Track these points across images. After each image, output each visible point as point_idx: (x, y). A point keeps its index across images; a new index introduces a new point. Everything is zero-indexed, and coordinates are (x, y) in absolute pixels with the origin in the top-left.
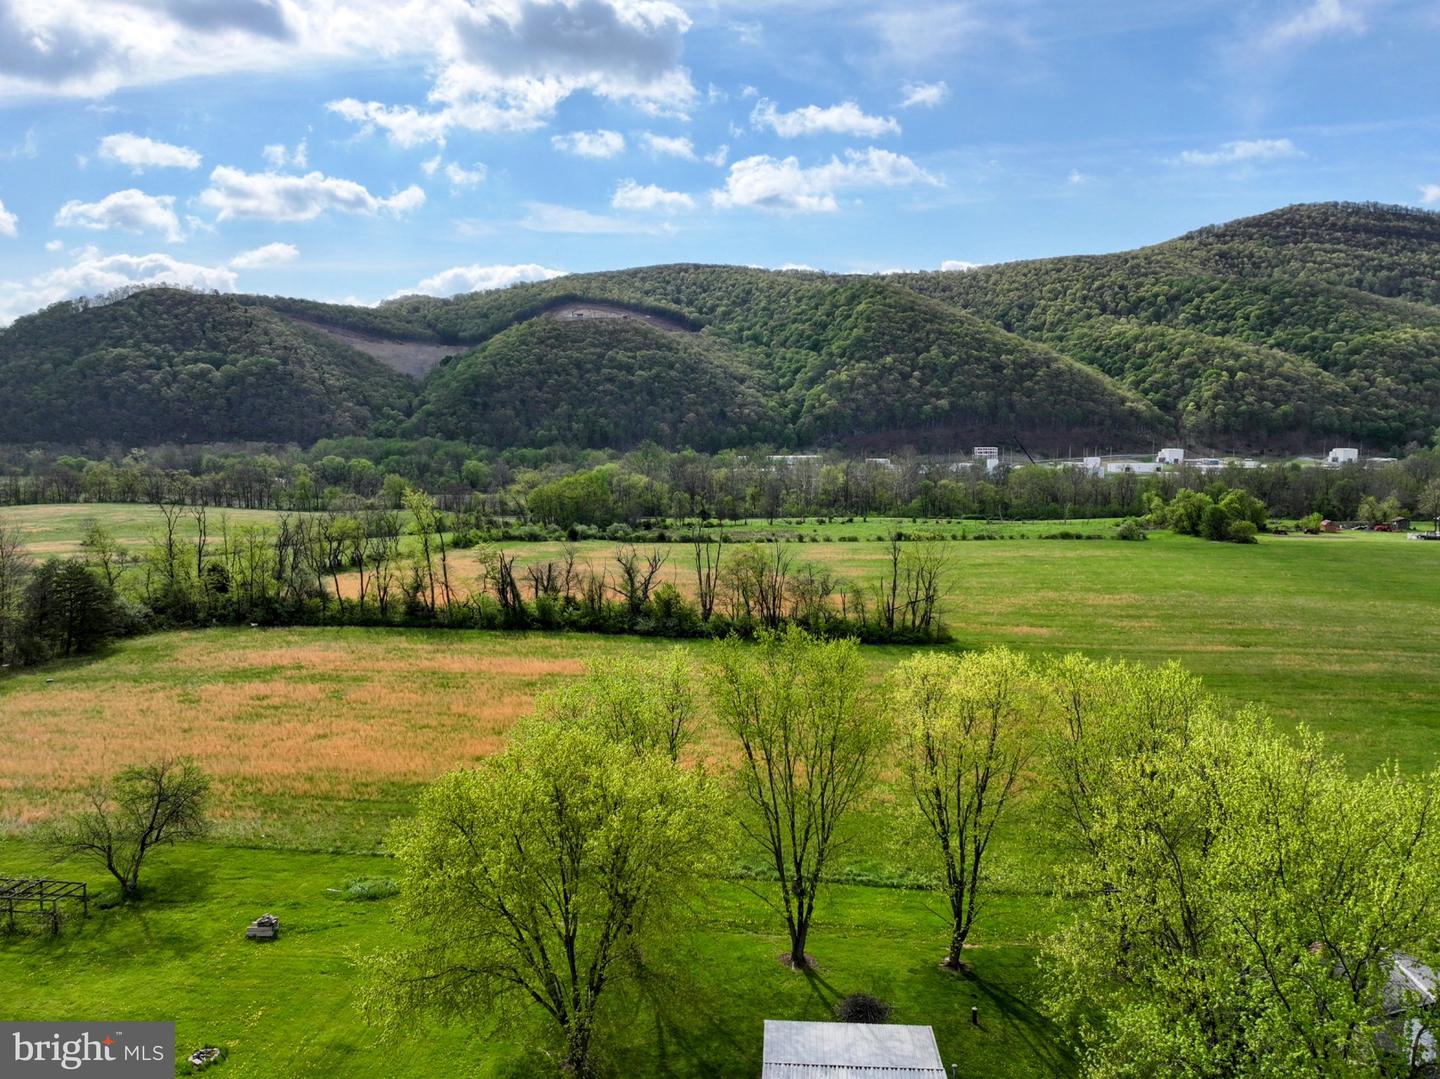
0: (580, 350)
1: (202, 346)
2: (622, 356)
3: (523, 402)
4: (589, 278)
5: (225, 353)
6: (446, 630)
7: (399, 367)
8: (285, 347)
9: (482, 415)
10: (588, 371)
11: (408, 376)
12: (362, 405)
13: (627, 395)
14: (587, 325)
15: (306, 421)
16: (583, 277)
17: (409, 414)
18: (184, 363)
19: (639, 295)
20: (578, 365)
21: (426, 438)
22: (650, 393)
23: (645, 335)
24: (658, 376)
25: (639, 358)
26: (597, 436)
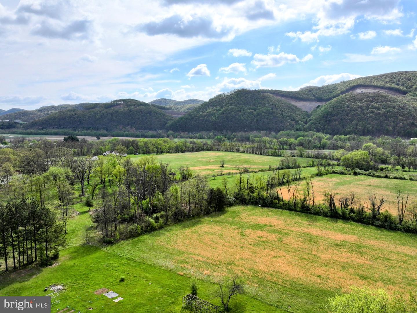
0: (362, 103)
1: (252, 105)
2: (376, 105)
3: (341, 119)
4: (367, 78)
5: (257, 107)
6: (312, 215)
7: (304, 109)
8: (273, 105)
9: (328, 124)
10: (364, 110)
11: (306, 111)
12: (293, 121)
13: (377, 117)
14: (364, 95)
15: (277, 125)
16: (364, 78)
17: (306, 124)
18: (247, 110)
19: (384, 83)
20: (361, 108)
21: (311, 132)
22: (386, 116)
23: (385, 97)
24: (389, 111)
25: (382, 105)
26: (366, 131)
